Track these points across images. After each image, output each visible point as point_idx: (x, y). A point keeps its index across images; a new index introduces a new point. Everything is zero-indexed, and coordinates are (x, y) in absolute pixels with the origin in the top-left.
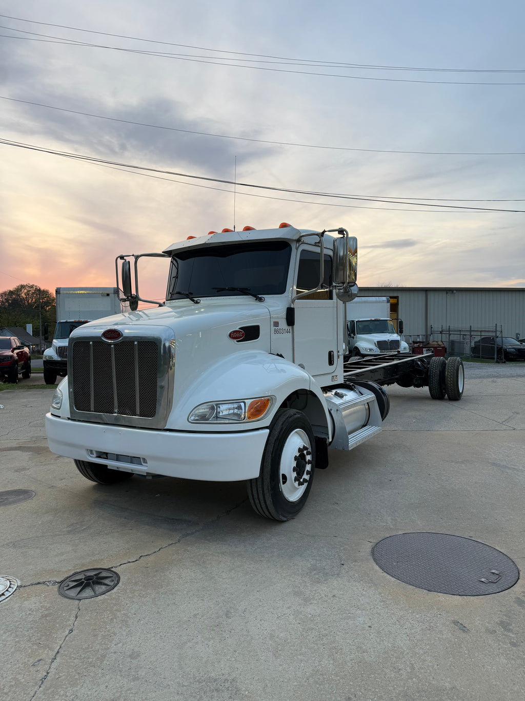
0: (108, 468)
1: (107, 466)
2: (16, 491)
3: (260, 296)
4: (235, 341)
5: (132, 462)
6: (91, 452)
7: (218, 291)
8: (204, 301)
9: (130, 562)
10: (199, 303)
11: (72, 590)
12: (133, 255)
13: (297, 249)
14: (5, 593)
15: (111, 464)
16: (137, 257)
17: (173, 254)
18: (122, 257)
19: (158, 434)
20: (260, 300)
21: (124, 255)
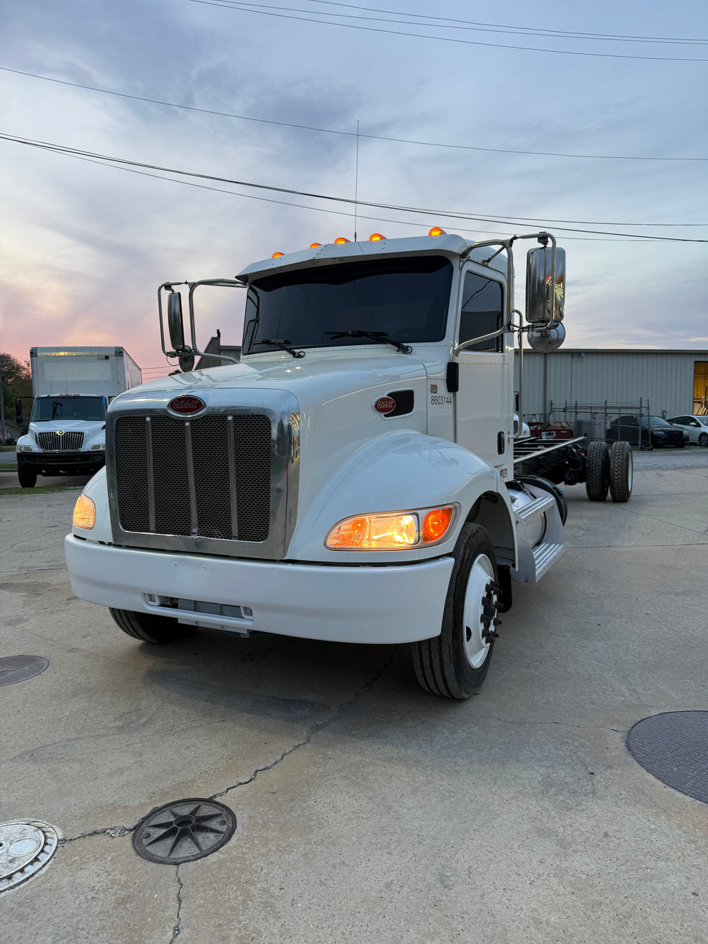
0: (179, 622)
1: (176, 619)
2: (14, 659)
3: (405, 344)
4: (383, 414)
5: (221, 613)
6: (151, 597)
7: (333, 338)
8: (312, 354)
9: (241, 784)
10: (302, 357)
11: (158, 844)
12: (186, 283)
13: (461, 269)
14: (39, 857)
15: (185, 616)
16: (193, 286)
17: (251, 280)
18: (168, 287)
19: (273, 569)
20: (405, 350)
21: (171, 282)
